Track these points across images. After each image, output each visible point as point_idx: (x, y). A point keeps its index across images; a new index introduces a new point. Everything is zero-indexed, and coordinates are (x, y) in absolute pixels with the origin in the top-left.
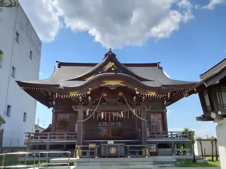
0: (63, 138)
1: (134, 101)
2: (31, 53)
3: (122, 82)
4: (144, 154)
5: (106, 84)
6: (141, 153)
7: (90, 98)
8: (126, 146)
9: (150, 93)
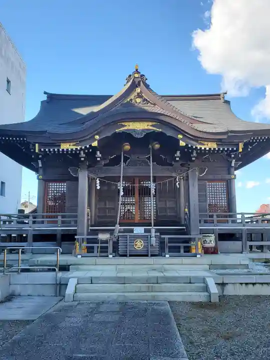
0: (56, 222)
1: (177, 159)
2: (8, 82)
3: (154, 123)
4: (194, 251)
5: (125, 128)
6: (188, 250)
7: (99, 154)
8: (163, 236)
9: (206, 143)
